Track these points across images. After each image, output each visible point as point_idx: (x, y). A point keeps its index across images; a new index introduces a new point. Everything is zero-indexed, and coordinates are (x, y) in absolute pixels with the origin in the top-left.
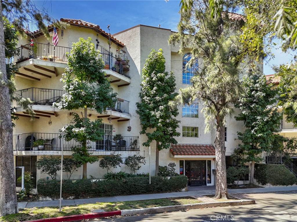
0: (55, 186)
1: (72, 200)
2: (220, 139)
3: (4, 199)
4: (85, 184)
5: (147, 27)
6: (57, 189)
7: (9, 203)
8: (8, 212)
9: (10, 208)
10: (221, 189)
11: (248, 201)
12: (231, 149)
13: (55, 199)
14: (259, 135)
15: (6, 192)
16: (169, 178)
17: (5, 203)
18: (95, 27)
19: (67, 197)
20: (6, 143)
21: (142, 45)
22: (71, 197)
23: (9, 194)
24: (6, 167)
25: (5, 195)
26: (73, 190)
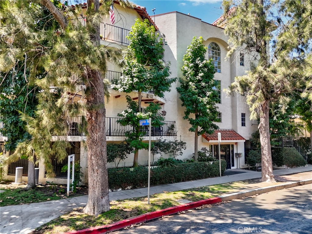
0: (115, 175)
1: (130, 190)
2: (265, 125)
3: (100, 193)
4: (143, 172)
5: (181, 14)
6: (117, 179)
7: (105, 198)
8: (103, 209)
9: (105, 204)
10: (269, 173)
11: (295, 183)
12: (249, 134)
13: (114, 190)
14: (281, 122)
15: (102, 186)
16: (211, 163)
17: (101, 198)
18: (142, 9)
19: (126, 187)
20: (102, 129)
21: (178, 32)
22: (129, 187)
23: (105, 188)
24: (102, 156)
25: (101, 189)
26: (132, 179)
